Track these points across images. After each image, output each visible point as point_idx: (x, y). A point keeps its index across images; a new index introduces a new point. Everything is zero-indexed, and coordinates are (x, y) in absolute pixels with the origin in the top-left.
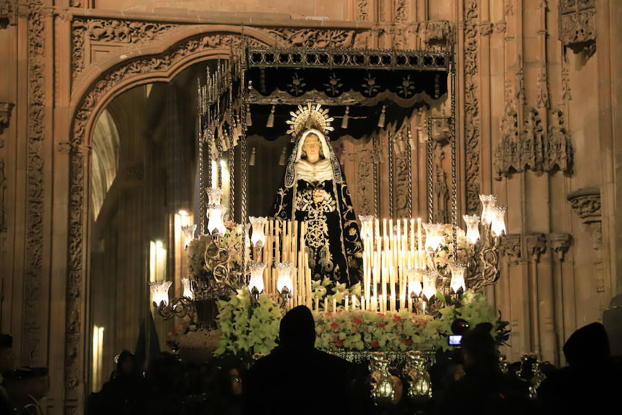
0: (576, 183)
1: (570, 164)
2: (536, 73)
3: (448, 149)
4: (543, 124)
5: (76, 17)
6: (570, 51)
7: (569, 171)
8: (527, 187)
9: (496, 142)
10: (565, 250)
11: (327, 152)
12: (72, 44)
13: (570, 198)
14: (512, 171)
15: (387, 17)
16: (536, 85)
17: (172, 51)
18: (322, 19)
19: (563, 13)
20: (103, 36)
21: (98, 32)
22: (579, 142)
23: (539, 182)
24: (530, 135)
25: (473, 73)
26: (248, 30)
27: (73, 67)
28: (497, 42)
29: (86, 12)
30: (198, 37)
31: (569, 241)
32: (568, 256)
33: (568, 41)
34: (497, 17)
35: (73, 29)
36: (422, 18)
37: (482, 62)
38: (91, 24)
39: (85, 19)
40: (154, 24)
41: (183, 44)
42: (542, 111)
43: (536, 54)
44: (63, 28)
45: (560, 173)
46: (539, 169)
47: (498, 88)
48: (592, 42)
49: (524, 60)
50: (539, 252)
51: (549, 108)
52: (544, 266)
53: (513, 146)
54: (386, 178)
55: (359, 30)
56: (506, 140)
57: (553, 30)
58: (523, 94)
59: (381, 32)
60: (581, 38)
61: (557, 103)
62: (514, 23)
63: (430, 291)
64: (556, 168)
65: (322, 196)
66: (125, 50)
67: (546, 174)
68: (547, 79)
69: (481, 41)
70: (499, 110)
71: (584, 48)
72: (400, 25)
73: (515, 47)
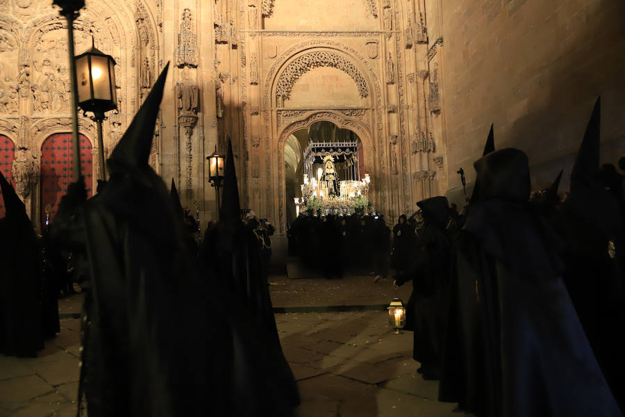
0: (437, 155)
1: (434, 149)
2: (423, 121)
3: (396, 146)
4: (425, 137)
5: (278, 110)
6: (433, 114)
7: (434, 151)
8: (421, 157)
9: (411, 143)
10: (433, 176)
11: (333, 167)
12: (277, 119)
13: (434, 160)
14: (416, 152)
15: (375, 105)
16: (423, 124)
17: (308, 119)
18: (355, 106)
19: (430, 101)
20: (286, 116)
21: (285, 115)
22: (437, 142)
23: (425, 155)
24: (421, 141)
25: (403, 121)
26: (331, 111)
27: (278, 126)
28: (410, 111)
29: (281, 108)
30: (316, 114)
31: (434, 174)
32: (434, 178)
33: (432, 110)
34: (410, 103)
35: (277, 114)
36: (386, 104)
37: (406, 118)
38: (283, 112)
39: (281, 111)
40: (303, 111)
41: (311, 116)
42: (425, 133)
43: (423, 115)
44: (274, 114)
45: (431, 152)
46: (424, 151)
47: (411, 126)
48: (439, 110)
49: (419, 117)
50: (425, 177)
51: (427, 131)
52: (427, 181)
53: (416, 144)
54: (377, 155)
55: (367, 109)
56: (414, 142)
57: (427, 107)
58: (419, 127)
59: (373, 110)
60: (436, 109)
61: (430, 130)
62: (415, 105)
63: (353, 195)
64: (430, 150)
65: (332, 176)
66: (293, 120)
67: (426, 153)
68: (426, 122)
69: (405, 111)
70: (411, 133)
71: (437, 112)
72: (379, 107)
73: (416, 112)
